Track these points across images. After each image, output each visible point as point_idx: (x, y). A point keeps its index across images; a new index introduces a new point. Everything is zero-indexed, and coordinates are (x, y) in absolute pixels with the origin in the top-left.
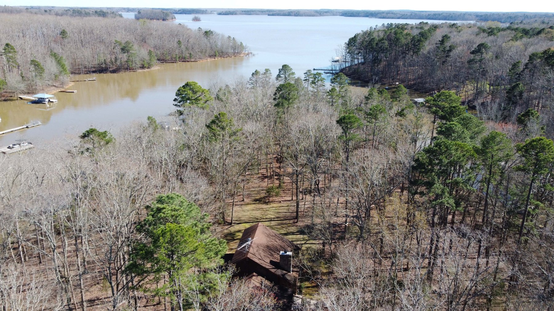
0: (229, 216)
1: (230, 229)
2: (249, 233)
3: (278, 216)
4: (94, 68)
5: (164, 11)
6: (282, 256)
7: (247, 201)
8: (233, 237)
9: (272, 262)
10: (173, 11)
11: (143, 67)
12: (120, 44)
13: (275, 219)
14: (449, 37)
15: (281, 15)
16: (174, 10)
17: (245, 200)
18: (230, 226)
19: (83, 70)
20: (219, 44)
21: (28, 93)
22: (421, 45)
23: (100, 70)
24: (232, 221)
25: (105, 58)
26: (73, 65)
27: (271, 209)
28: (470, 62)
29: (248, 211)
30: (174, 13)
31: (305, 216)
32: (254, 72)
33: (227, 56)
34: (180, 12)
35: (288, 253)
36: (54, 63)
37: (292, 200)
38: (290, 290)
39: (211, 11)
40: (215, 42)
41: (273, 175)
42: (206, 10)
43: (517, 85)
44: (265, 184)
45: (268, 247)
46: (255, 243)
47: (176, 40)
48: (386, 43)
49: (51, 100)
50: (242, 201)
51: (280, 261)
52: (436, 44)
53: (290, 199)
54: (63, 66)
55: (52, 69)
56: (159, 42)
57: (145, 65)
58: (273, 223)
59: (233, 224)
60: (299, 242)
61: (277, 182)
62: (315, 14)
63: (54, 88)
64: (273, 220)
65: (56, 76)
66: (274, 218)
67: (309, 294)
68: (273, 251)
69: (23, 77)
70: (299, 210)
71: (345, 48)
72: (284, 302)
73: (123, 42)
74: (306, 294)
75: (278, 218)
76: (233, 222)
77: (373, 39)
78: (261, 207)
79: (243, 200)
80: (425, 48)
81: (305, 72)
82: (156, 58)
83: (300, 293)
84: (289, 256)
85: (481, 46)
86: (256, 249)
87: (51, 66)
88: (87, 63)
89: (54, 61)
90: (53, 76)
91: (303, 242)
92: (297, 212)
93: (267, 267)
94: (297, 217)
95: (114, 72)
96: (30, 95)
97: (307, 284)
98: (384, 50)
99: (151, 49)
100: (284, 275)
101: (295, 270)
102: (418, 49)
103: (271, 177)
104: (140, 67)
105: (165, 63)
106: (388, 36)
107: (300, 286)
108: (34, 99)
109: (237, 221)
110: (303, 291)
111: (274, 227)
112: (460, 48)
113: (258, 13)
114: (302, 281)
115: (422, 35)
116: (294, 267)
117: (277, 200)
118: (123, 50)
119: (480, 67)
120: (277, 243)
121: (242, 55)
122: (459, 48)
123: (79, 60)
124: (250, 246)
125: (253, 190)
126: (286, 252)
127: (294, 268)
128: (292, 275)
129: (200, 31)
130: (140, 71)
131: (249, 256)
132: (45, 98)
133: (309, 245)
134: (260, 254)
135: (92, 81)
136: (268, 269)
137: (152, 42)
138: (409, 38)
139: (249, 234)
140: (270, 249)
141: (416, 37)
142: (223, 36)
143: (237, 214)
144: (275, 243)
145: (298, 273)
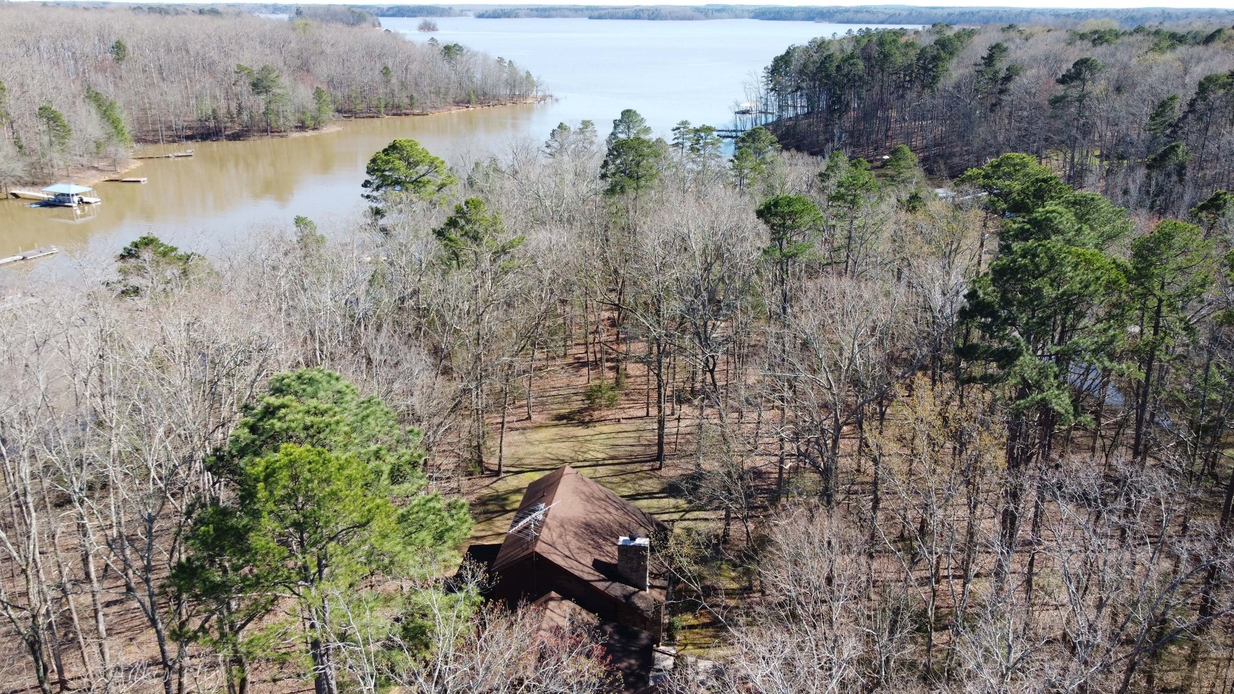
0: (492, 454)
1: (494, 485)
2: (539, 492)
3: (612, 453)
4: (190, 128)
5: (355, 10)
6: (623, 549)
7: (539, 420)
8: (503, 506)
9: (597, 565)
10: (376, 11)
11: (302, 127)
12: (249, 74)
13: (606, 462)
14: (1005, 50)
15: (619, 18)
16: (379, 8)
17: (534, 417)
18: (495, 479)
19: (164, 133)
20: (478, 76)
21: (34, 184)
22: (941, 69)
23: (202, 134)
24: (500, 465)
25: (215, 106)
26: (141, 122)
27: (597, 437)
28: (1056, 101)
29: (541, 442)
30: (377, 15)
31: (680, 454)
32: (556, 128)
33: (496, 102)
34: (390, 13)
35: (639, 541)
36: (95, 116)
37: (648, 415)
38: (645, 635)
39: (462, 11)
40: (467, 71)
41: (601, 359)
42: (450, 8)
43: (1173, 149)
44: (583, 379)
45: (588, 525)
46: (554, 518)
47: (379, 66)
48: (861, 65)
49: (85, 199)
50: (527, 419)
51: (620, 560)
52: (976, 65)
53: (643, 413)
54: (115, 123)
55: (89, 130)
56: (338, 69)
57: (308, 123)
58: (602, 471)
59: (503, 475)
60: (665, 517)
61: (612, 374)
62: (694, 14)
63: (94, 172)
64: (600, 463)
65: (98, 145)
66: (604, 459)
67: (694, 644)
68: (600, 535)
69: (21, 147)
70: (665, 441)
71: (764, 80)
72: (631, 665)
73: (256, 68)
74: (686, 645)
75: (612, 458)
76: (504, 469)
77: (829, 56)
78: (571, 434)
79: (529, 418)
80: (950, 75)
81: (675, 126)
82: (332, 107)
83: (671, 641)
84: (642, 548)
85: (1082, 64)
86: (558, 530)
87: (87, 123)
88: (172, 118)
89: (93, 111)
90: (92, 146)
91: (676, 516)
92: (660, 444)
93: (586, 577)
94: (659, 457)
95: (235, 137)
96: (36, 188)
97: (689, 619)
98: (855, 81)
99: (319, 86)
100: (628, 597)
101: (657, 583)
102: (934, 78)
103: (596, 364)
104: (297, 127)
105: (353, 119)
106: (864, 49)
107: (671, 624)
108: (46, 196)
109: (512, 466)
110: (678, 638)
111: (603, 480)
112: (1031, 73)
113: (566, 13)
114: (674, 610)
115: (943, 44)
116: (655, 576)
117: (611, 417)
118: (258, 86)
119: (1079, 114)
120: (612, 516)
121: (529, 101)
122: (1028, 73)
123: (154, 112)
124: (543, 522)
125: (553, 393)
126: (633, 539)
127: (654, 578)
128: (651, 596)
129: (433, 45)
130: (296, 135)
131: (540, 548)
132: (71, 193)
133: (691, 524)
134: (567, 545)
135: (184, 159)
136: (587, 582)
137: (323, 70)
138: (913, 54)
139: (540, 495)
140: (593, 532)
141: (928, 49)
142: (486, 58)
143: (513, 450)
144: (607, 516)
145: (664, 592)
